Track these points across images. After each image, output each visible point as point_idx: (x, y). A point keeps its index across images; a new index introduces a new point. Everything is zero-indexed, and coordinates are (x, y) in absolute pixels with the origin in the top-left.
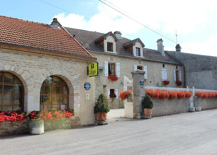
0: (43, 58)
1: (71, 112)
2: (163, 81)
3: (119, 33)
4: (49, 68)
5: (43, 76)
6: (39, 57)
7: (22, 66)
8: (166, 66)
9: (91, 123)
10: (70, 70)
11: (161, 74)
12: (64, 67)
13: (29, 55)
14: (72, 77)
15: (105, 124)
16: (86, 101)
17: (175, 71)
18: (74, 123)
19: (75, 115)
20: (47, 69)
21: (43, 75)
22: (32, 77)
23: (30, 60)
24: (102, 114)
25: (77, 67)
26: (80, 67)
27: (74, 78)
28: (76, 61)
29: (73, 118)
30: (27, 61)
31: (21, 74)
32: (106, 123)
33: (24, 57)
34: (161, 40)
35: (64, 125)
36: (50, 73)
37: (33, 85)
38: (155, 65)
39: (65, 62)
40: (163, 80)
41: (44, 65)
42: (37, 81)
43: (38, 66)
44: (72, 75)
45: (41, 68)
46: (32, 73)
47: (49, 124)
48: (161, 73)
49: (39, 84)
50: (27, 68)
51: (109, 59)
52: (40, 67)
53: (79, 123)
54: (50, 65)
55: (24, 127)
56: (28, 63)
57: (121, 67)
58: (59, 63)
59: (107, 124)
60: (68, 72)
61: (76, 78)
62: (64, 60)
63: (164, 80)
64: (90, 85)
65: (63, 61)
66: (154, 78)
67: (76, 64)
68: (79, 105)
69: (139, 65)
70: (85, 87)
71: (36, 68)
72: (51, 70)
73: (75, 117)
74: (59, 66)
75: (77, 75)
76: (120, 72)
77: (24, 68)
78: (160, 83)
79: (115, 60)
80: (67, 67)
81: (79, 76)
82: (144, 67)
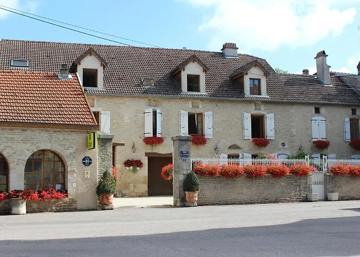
0: (28, 131)
1: (64, 193)
2: (314, 142)
3: (233, 46)
4: (35, 142)
5: (27, 152)
6: (22, 130)
7: (3, 142)
8: (323, 110)
9: (91, 207)
10: (63, 143)
11: (309, 128)
12: (54, 140)
13: (10, 130)
14: (65, 151)
15: (108, 209)
16: (84, 179)
17: (347, 119)
18: (67, 206)
19: (70, 197)
20: (33, 144)
21: (28, 150)
22: (15, 153)
23: (12, 134)
24: (105, 197)
25: (73, 138)
26: (77, 138)
27: (68, 152)
28: (70, 132)
29: (67, 199)
30: (9, 136)
31: (2, 150)
32: (110, 208)
33: (6, 132)
34: (324, 53)
35: (54, 208)
36: (37, 147)
37: (16, 163)
38: (294, 110)
39: (56, 133)
40: (314, 140)
41: (29, 139)
42: (20, 158)
43: (21, 140)
44: (66, 148)
45: (26, 143)
46: (15, 149)
47: (35, 206)
48: (311, 126)
49: (23, 160)
50: (9, 144)
51: (191, 106)
52: (24, 141)
53: (74, 206)
54: (37, 139)
55: (6, 208)
56: (10, 139)
57: (214, 120)
58: (48, 135)
59: (112, 209)
60: (60, 145)
61: (71, 151)
62: (55, 132)
63: (316, 140)
64: (91, 160)
65: (52, 133)
66: (293, 136)
67: (71, 134)
68: (75, 185)
69: (255, 112)
70: (83, 163)
71: (20, 143)
72: (37, 144)
73: (69, 199)
74: (49, 139)
75: (72, 148)
76: (214, 129)
77: (6, 145)
78: (307, 146)
79: (201, 108)
80: (59, 139)
81: (75, 150)
82: (268, 116)
